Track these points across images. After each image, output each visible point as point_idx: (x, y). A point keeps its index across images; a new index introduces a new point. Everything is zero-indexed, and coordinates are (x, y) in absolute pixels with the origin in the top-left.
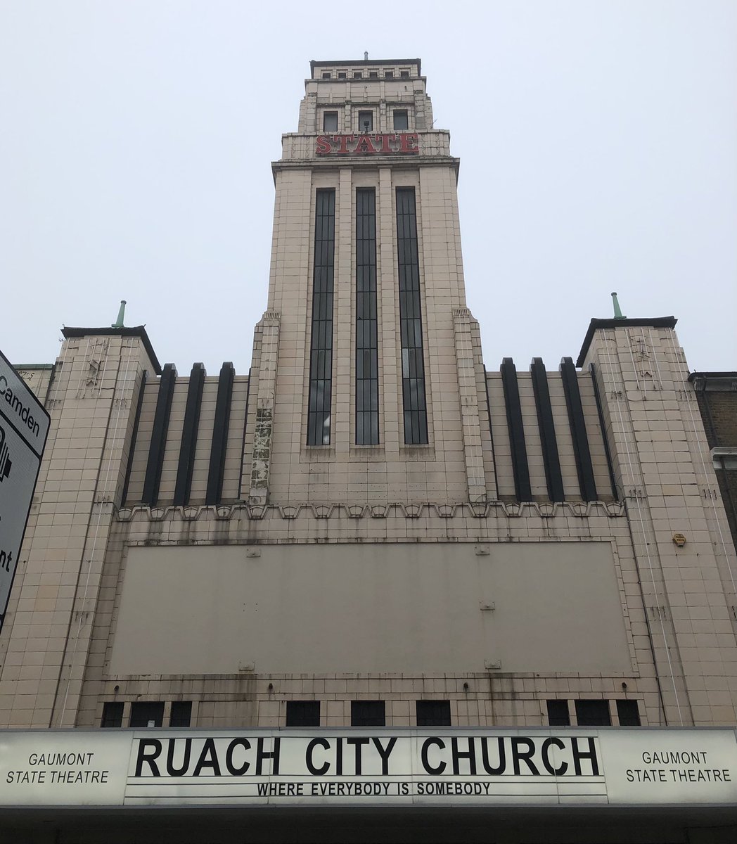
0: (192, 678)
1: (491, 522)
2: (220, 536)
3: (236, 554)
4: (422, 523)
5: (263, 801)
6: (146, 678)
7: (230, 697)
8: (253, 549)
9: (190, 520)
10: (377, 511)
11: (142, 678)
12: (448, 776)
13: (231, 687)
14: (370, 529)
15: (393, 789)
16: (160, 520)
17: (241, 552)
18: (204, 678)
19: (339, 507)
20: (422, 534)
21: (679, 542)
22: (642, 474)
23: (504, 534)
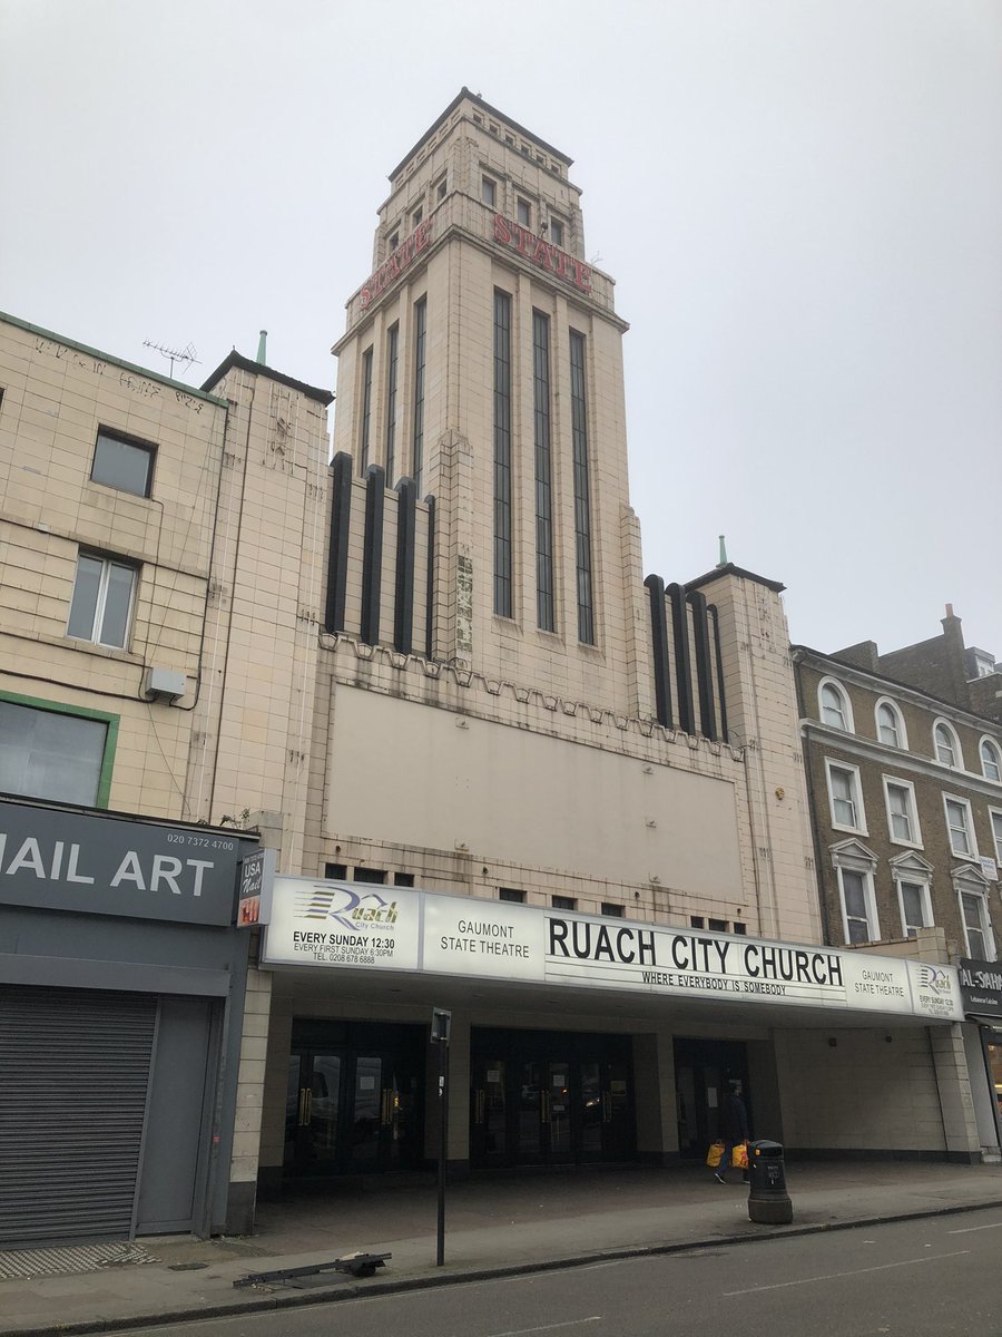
0: (413, 850)
1: (654, 742)
2: (431, 695)
3: (446, 720)
4: (603, 729)
5: (646, 987)
6: (366, 842)
7: (450, 876)
8: (463, 718)
9: (401, 669)
10: (569, 708)
11: (363, 841)
12: (760, 979)
13: (449, 865)
14: (563, 725)
15: (730, 985)
16: (369, 660)
17: (452, 718)
18: (425, 852)
19: (537, 694)
20: (604, 741)
21: (779, 795)
22: (758, 727)
23: (664, 757)
